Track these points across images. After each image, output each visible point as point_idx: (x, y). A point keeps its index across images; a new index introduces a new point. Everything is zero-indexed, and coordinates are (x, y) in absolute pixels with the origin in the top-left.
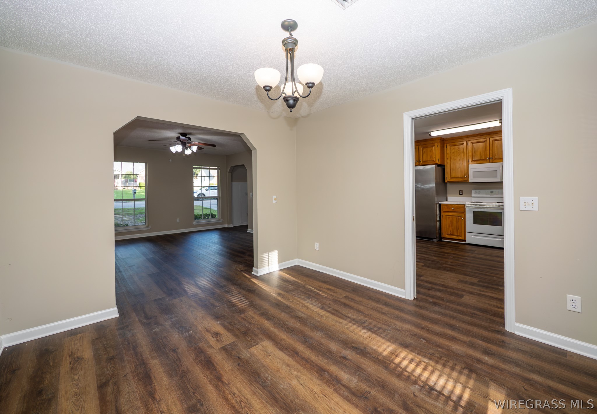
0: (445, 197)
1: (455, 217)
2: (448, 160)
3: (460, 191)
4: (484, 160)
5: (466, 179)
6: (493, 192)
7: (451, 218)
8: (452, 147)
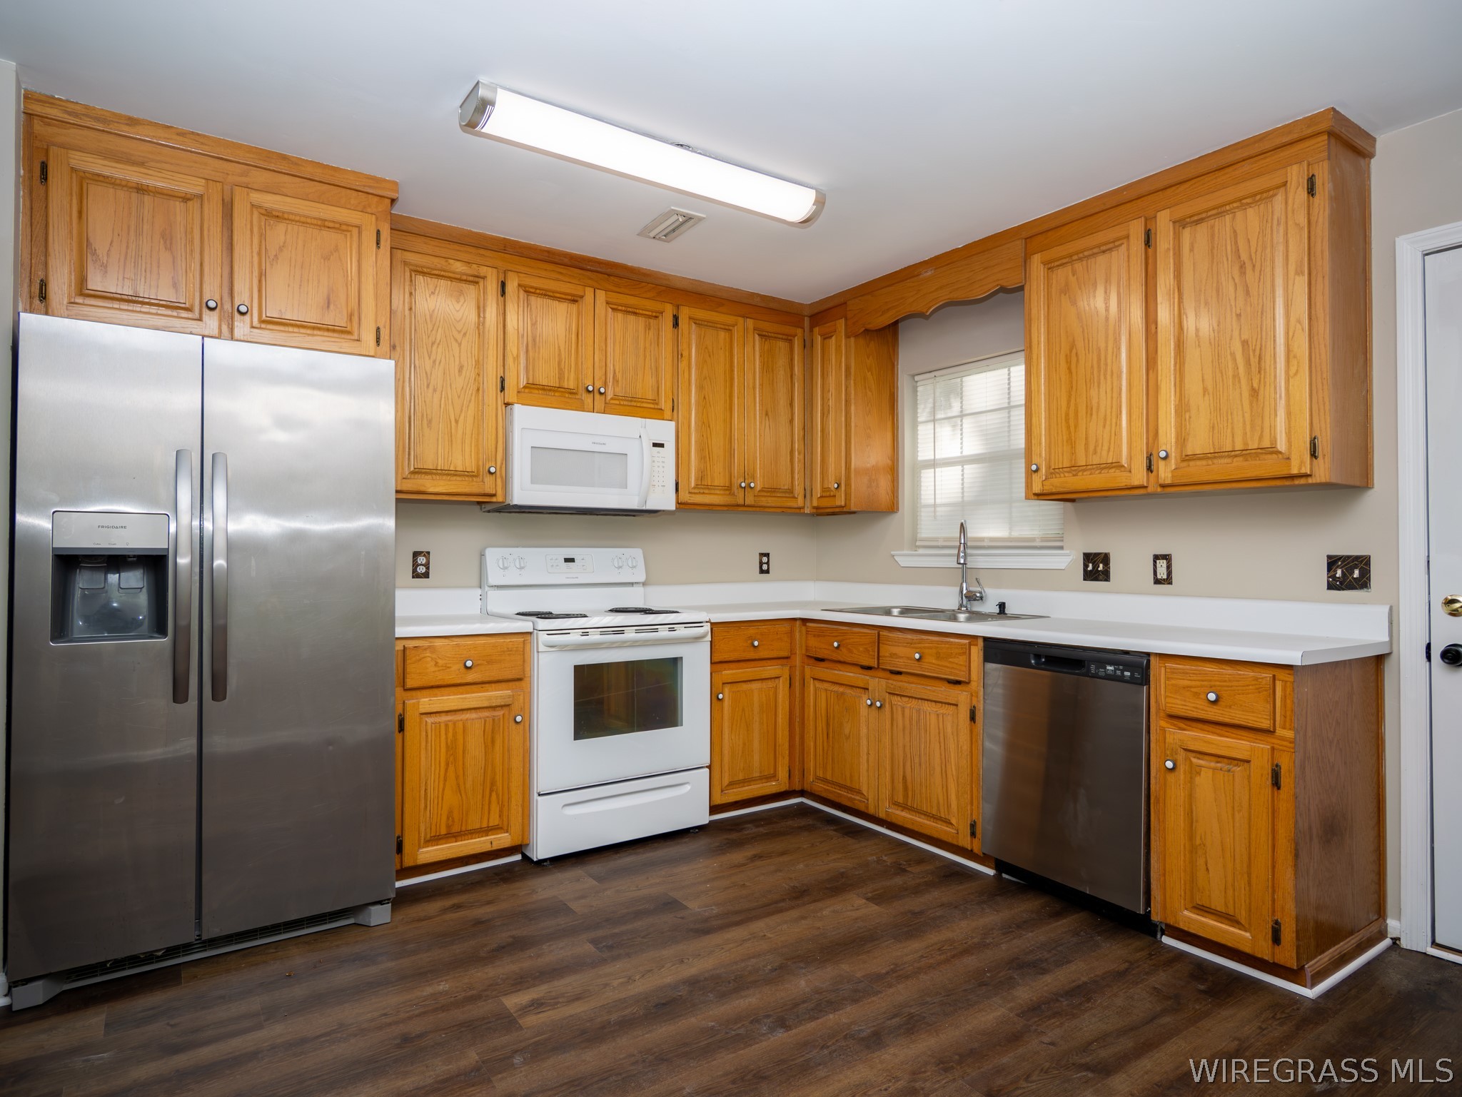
1: (473, 715)
3: (416, 554)
4: (572, 393)
5: (490, 486)
6: (572, 560)
7: (455, 723)
8: (420, 279)
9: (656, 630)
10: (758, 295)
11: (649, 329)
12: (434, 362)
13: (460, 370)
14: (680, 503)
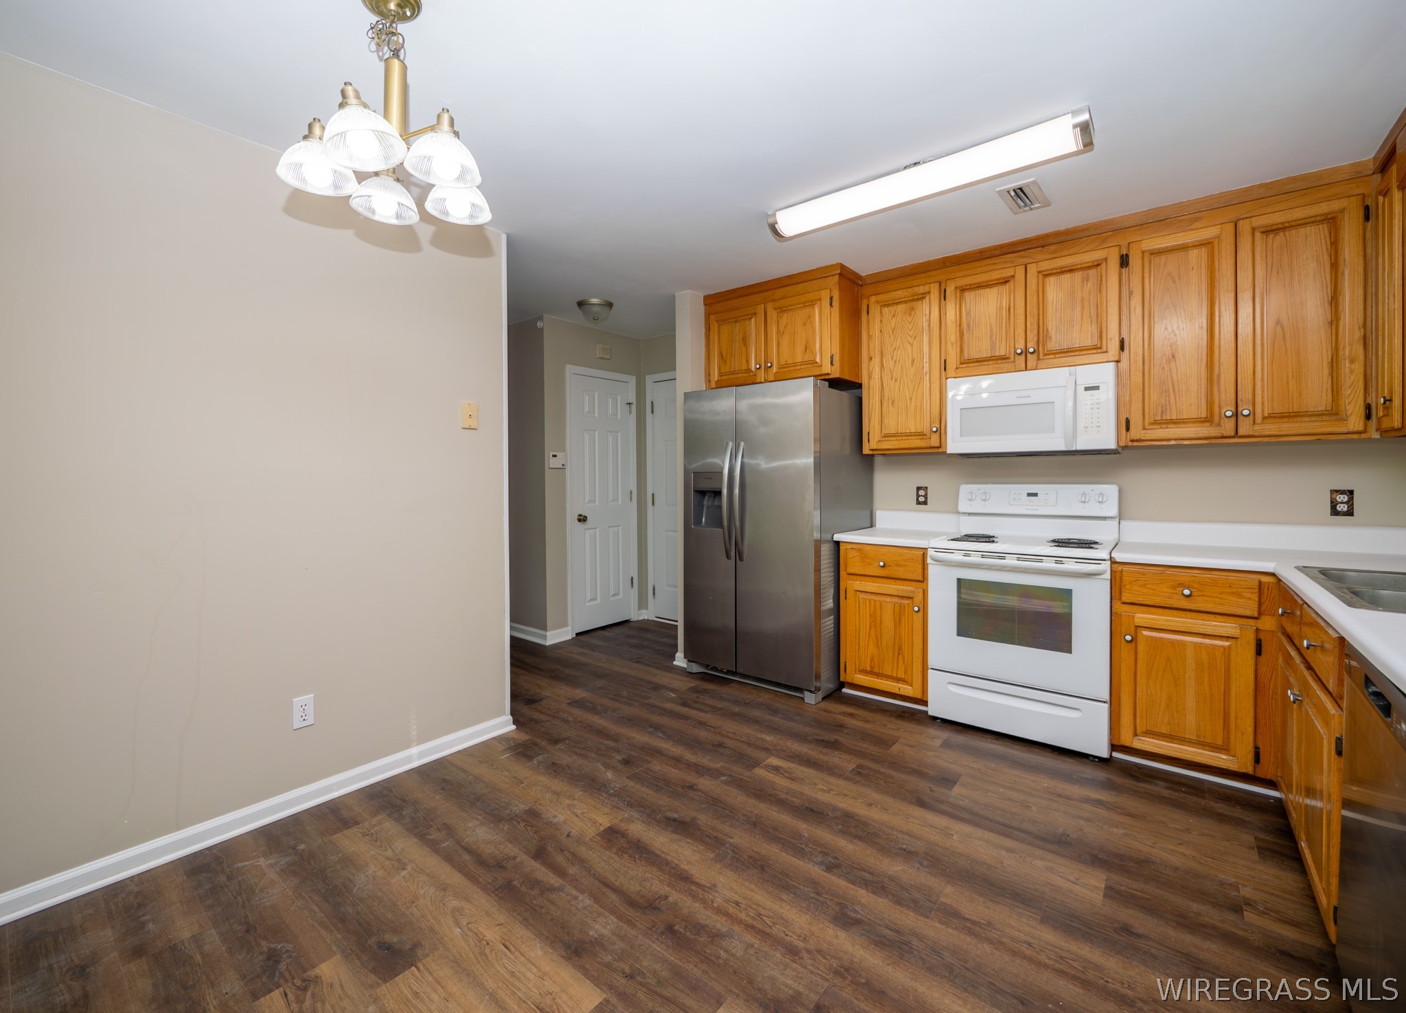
0: (868, 513)
1: (888, 599)
2: (872, 362)
3: (919, 489)
4: (1004, 358)
5: (934, 441)
6: (1036, 495)
7: (875, 601)
8: (886, 310)
9: (1041, 561)
11: (1087, 280)
12: (895, 362)
13: (913, 363)
14: (1132, 441)
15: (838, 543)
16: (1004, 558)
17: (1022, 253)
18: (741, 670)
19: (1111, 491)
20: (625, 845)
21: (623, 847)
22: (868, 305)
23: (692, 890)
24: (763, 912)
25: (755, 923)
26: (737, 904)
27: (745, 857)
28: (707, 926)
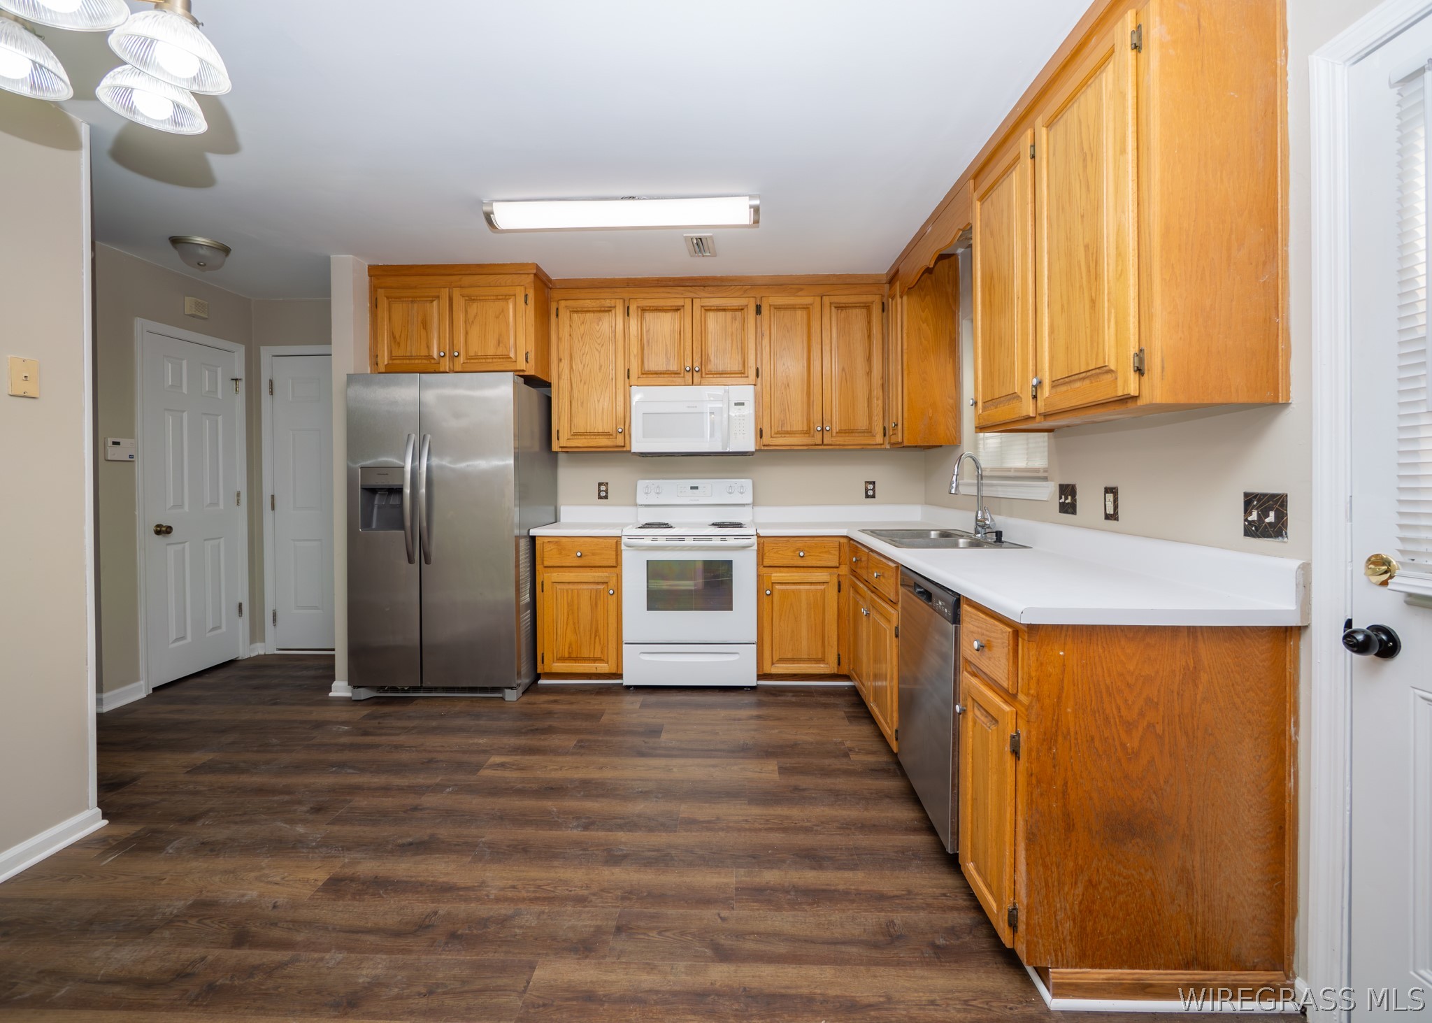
0: (553, 508)
1: (585, 587)
2: (561, 365)
3: (600, 484)
4: (676, 373)
5: (620, 441)
6: (697, 488)
7: (572, 590)
8: (575, 316)
9: (710, 540)
10: (834, 275)
11: (735, 320)
12: (584, 366)
13: (600, 369)
14: (764, 446)
15: (533, 538)
16: (683, 540)
17: (689, 288)
18: (427, 683)
19: (747, 483)
20: (360, 888)
21: (359, 890)
22: (557, 309)
23: (462, 895)
24: (539, 883)
25: (537, 895)
26: (514, 887)
27: (505, 848)
28: (492, 917)
